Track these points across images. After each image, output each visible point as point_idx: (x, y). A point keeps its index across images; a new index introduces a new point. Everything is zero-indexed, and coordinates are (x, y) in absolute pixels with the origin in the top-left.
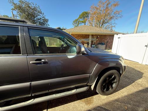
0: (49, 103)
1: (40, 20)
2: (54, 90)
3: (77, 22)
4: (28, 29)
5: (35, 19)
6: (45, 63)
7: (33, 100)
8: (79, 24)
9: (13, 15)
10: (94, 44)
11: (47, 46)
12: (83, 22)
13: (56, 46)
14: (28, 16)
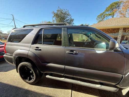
0: (73, 86)
1: (68, 20)
2: (79, 77)
3: (102, 17)
4: (67, 29)
5: (65, 21)
6: (76, 54)
7: (64, 78)
8: (104, 17)
9: (53, 20)
10: (126, 40)
11: (74, 41)
12: (109, 15)
13: (78, 41)
14: (61, 19)
